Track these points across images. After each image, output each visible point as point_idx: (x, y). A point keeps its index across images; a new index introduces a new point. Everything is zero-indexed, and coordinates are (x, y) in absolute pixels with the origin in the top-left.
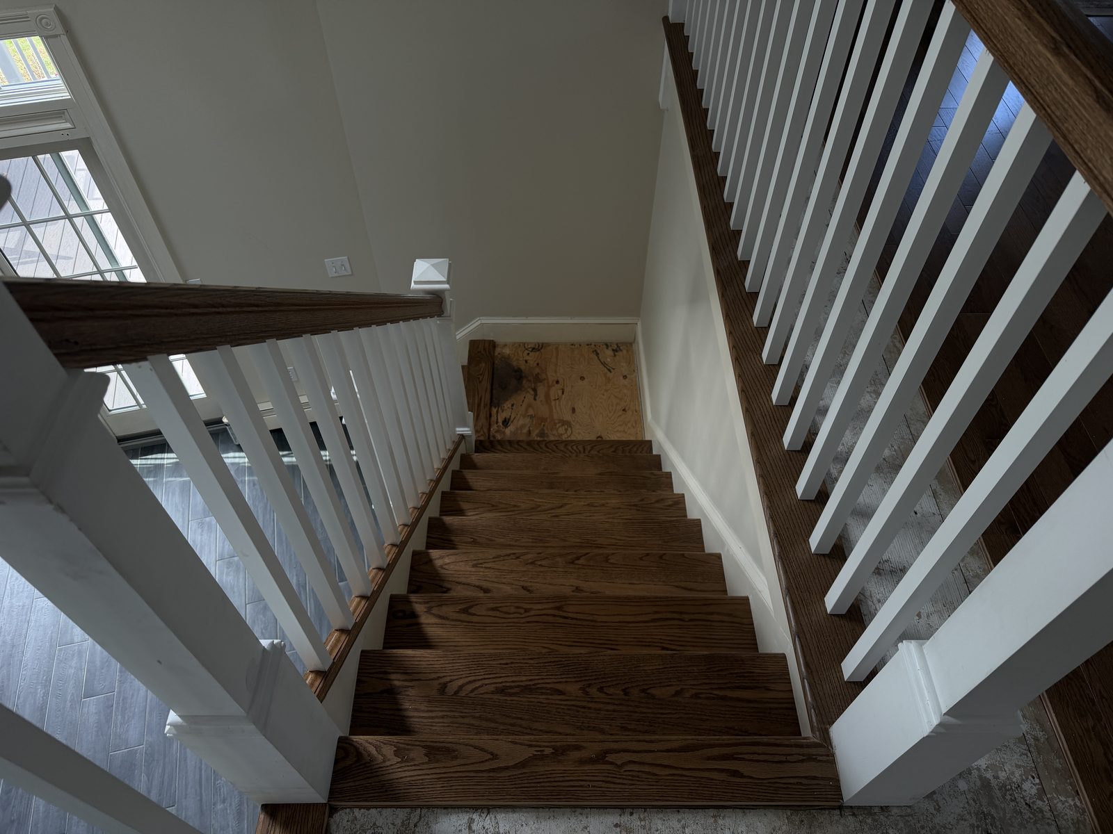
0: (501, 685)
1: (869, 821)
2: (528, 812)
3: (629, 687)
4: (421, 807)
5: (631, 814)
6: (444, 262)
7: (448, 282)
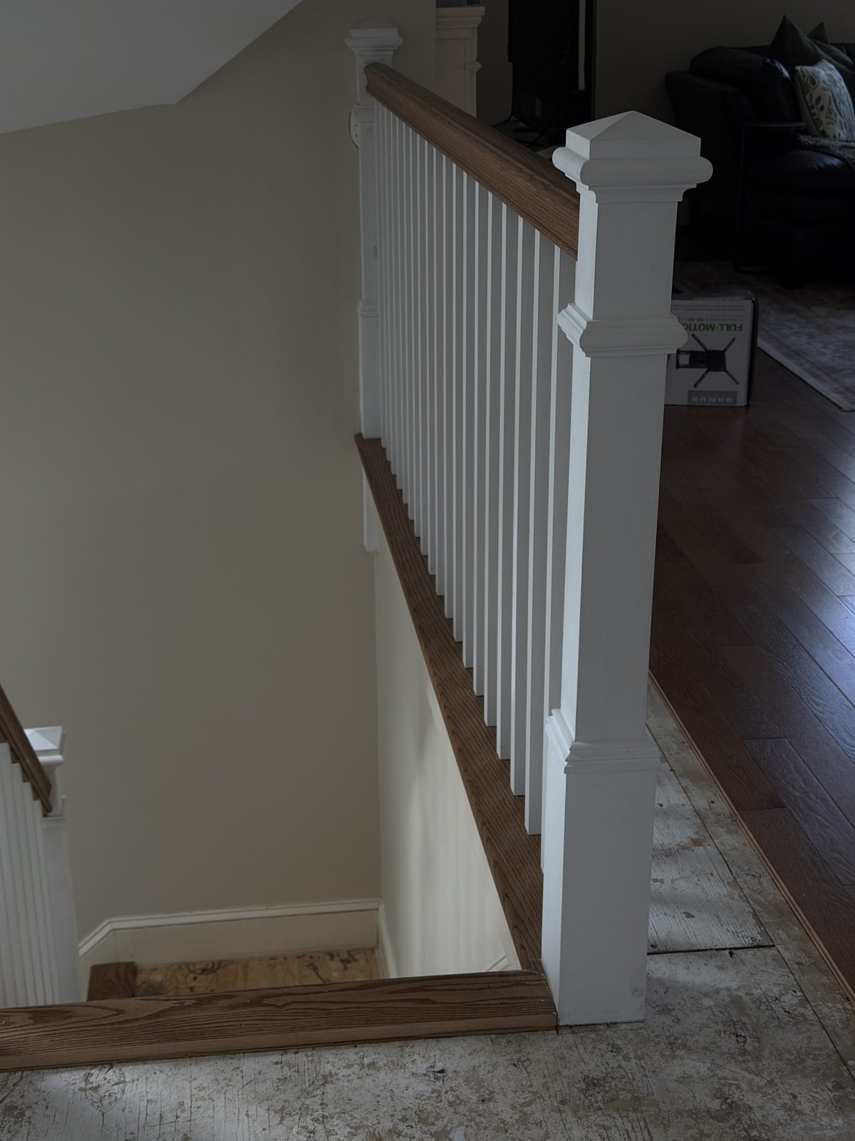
1: (593, 1036)
4: (22, 1069)
5: (296, 1052)
6: (57, 731)
7: (60, 751)
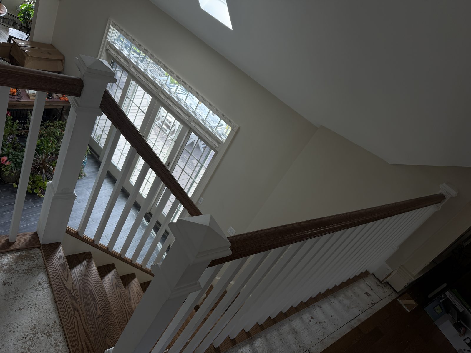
0: (93, 291)
2: (52, 296)
3: (106, 330)
5: (60, 325)
